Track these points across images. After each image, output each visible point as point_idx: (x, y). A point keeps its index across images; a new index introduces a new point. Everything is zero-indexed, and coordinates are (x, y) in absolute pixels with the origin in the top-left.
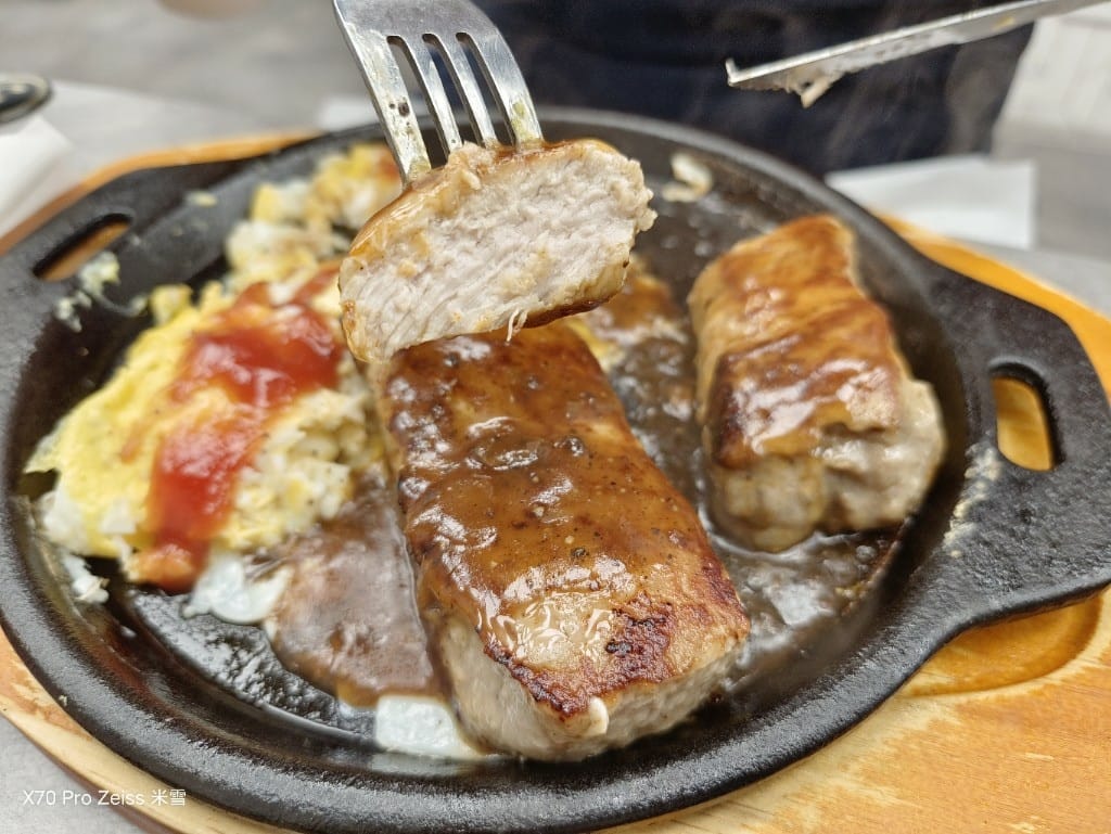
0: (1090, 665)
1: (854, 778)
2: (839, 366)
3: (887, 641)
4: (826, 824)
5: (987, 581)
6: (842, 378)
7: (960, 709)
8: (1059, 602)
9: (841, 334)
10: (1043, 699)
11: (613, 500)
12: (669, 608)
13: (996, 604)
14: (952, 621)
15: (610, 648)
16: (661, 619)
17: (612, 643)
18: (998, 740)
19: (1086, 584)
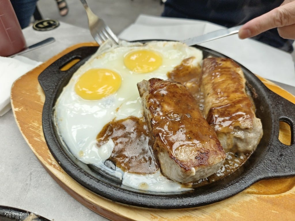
0: (292, 193)
1: (230, 209)
2: (240, 113)
3: (242, 179)
4: (222, 218)
5: (269, 169)
6: (240, 116)
7: (258, 198)
8: (286, 177)
9: (241, 105)
10: (279, 199)
11: (197, 128)
12: (209, 151)
13: (270, 175)
14: (258, 177)
15: (196, 158)
16: (207, 153)
17: (197, 157)
18: (266, 206)
19: (293, 174)
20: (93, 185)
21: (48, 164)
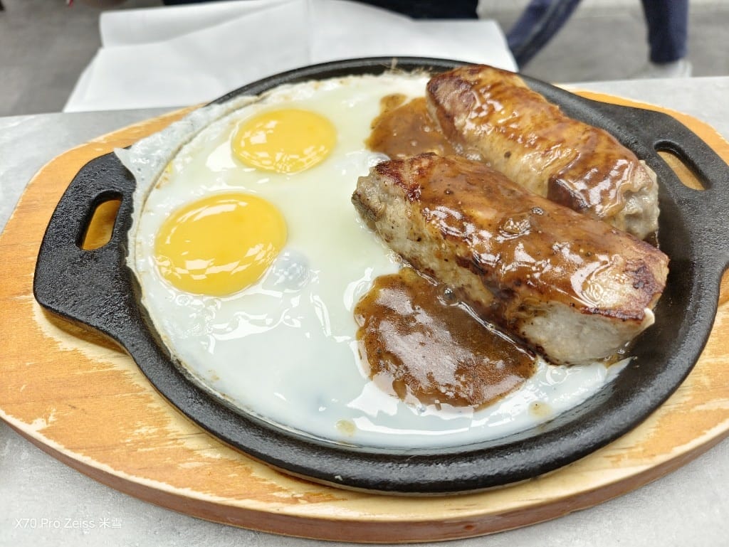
12: (642, 261)
16: (643, 266)
17: (635, 284)
20: (469, 475)
21: (285, 505)
